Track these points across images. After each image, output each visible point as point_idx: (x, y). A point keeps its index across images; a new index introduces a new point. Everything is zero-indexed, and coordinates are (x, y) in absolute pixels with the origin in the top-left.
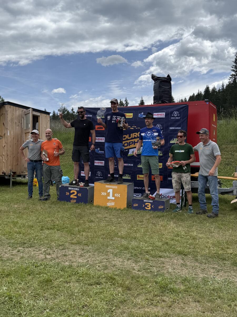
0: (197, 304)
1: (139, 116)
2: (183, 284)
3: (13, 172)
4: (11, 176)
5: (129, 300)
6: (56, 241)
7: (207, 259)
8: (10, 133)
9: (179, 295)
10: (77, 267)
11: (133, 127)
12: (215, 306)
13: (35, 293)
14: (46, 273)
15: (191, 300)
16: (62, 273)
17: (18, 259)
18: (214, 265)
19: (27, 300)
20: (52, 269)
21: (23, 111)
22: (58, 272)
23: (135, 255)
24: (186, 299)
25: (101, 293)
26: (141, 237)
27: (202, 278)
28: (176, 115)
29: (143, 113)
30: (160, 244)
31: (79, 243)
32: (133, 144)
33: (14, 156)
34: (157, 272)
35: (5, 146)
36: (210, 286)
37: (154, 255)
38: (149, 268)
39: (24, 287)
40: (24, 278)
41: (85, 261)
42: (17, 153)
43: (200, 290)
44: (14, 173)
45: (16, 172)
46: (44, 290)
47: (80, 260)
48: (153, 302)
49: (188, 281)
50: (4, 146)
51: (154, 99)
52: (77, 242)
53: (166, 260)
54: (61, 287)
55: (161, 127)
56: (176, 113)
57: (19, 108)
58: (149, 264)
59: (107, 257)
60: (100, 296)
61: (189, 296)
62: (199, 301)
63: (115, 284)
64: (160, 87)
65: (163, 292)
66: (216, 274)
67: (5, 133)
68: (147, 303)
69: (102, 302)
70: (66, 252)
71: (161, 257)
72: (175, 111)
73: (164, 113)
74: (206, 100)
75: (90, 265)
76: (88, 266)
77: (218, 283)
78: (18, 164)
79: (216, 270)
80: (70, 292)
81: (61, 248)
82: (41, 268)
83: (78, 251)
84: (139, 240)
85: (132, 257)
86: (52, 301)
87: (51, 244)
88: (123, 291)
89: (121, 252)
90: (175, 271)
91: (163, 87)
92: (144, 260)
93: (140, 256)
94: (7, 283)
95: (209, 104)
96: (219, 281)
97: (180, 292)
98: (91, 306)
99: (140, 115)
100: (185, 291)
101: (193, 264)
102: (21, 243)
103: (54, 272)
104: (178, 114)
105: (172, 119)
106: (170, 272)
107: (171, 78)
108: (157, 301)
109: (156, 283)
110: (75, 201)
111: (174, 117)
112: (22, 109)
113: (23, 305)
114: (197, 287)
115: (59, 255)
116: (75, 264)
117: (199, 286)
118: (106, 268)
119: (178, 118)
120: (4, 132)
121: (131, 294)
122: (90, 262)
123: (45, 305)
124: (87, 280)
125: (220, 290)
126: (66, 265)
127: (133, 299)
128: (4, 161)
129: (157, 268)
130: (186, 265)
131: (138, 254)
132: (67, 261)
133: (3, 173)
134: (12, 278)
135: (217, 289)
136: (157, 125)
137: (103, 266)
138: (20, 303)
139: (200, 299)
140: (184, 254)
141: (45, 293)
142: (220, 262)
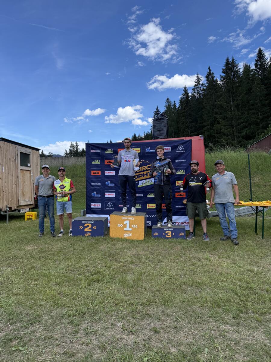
1: (146, 151)
4: (7, 211)
8: (5, 169)
28: (181, 149)
29: (149, 148)
32: (143, 176)
33: (9, 191)
44: (10, 208)
57: (12, 144)
74: (200, 135)
99: (147, 149)
104: (183, 148)
105: (177, 152)
110: (90, 234)
119: (183, 151)
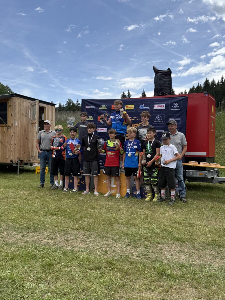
0: (194, 289)
1: (140, 108)
2: (180, 270)
3: (20, 161)
4: (18, 164)
5: (128, 284)
6: (59, 226)
7: (204, 246)
8: (18, 123)
9: (176, 281)
10: (79, 252)
11: (134, 118)
12: (211, 293)
13: (37, 276)
14: (48, 258)
15: (188, 286)
16: (64, 258)
17: (22, 243)
18: (211, 252)
19: (30, 283)
20: (54, 253)
21: (30, 103)
22: (59, 257)
23: (134, 241)
24: (183, 285)
25: (101, 277)
26: (140, 223)
27: (199, 265)
28: (176, 107)
29: (143, 105)
30: (159, 231)
31: (80, 228)
33: (21, 145)
34: (155, 258)
35: (13, 135)
36: (207, 272)
37: (152, 241)
38: (147, 254)
39: (27, 270)
40: (27, 262)
41: (86, 246)
42: (24, 142)
43: (197, 276)
44: (22, 161)
45: (23, 160)
46: (46, 273)
47: (81, 245)
48: (151, 287)
49: (185, 268)
50: (11, 135)
51: (155, 92)
52: (79, 228)
53: (164, 247)
54: (62, 271)
55: (161, 118)
56: (175, 105)
57: (26, 100)
58: (147, 250)
59: (107, 243)
60: (100, 281)
61: (186, 282)
62: (195, 288)
63: (115, 269)
64: (160, 79)
65: (160, 278)
66: (213, 261)
67: (13, 124)
68: (145, 288)
69: (101, 286)
70: (68, 237)
71: (159, 243)
72: (174, 103)
73: (164, 105)
74: (205, 92)
75: (91, 250)
76: (89, 251)
77: (215, 270)
78: (25, 153)
79: (212, 257)
80: (70, 276)
81: (63, 233)
82: (44, 252)
83: (80, 236)
84: (138, 227)
85: (131, 243)
86: (54, 284)
87: (54, 229)
88: (122, 276)
89: (121, 238)
90: (173, 257)
91: (163, 79)
92: (143, 246)
93: (138, 242)
94: (11, 267)
95: (208, 96)
96: (216, 267)
97: (177, 278)
98: (90, 290)
99: (141, 106)
100: (183, 277)
101: (190, 251)
102: (26, 228)
103: (56, 257)
104: (177, 106)
105: (172, 110)
106: (168, 258)
107: (171, 71)
108: (154, 287)
109: (154, 268)
111: (173, 108)
112: (29, 100)
113: (26, 288)
114: (194, 273)
115: (61, 240)
116: (76, 249)
117: (195, 272)
118: (106, 253)
119: (177, 110)
120: (12, 122)
121: (129, 279)
122: (90, 247)
123: (46, 288)
124: (87, 265)
125: (216, 276)
126: (68, 250)
127: (131, 284)
128: (11, 150)
129: (155, 254)
130: (184, 252)
131: (137, 240)
132: (69, 246)
133: (10, 161)
134: (16, 262)
135: (213, 275)
136: (157, 116)
137: (103, 251)
138: (23, 286)
139: (197, 285)
140: (182, 241)
141: (47, 277)
142: (216, 249)
